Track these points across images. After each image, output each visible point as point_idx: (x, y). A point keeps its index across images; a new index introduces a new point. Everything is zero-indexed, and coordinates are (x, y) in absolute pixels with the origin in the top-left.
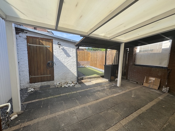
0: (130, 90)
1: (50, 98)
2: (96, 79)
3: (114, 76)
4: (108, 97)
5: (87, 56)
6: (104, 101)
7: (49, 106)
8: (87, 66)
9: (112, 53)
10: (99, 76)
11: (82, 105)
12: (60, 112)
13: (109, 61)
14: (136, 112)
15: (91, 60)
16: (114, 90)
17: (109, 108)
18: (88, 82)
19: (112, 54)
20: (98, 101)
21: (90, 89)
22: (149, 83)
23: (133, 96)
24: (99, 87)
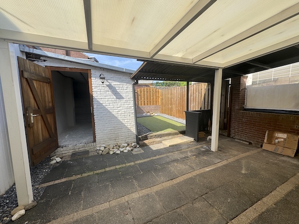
0: (236, 158)
1: (86, 175)
2: (170, 137)
3: (204, 130)
4: (194, 173)
5: (155, 97)
6: (186, 182)
7: (82, 193)
8: (156, 114)
9: (200, 89)
10: (176, 131)
11: (144, 191)
12: (101, 205)
13: (194, 103)
14: (253, 206)
15: (162, 103)
16: (205, 158)
17: (197, 197)
18: (157, 144)
19: (200, 91)
20: (175, 181)
21: (160, 156)
22: (275, 144)
23: (243, 172)
24: (177, 152)
